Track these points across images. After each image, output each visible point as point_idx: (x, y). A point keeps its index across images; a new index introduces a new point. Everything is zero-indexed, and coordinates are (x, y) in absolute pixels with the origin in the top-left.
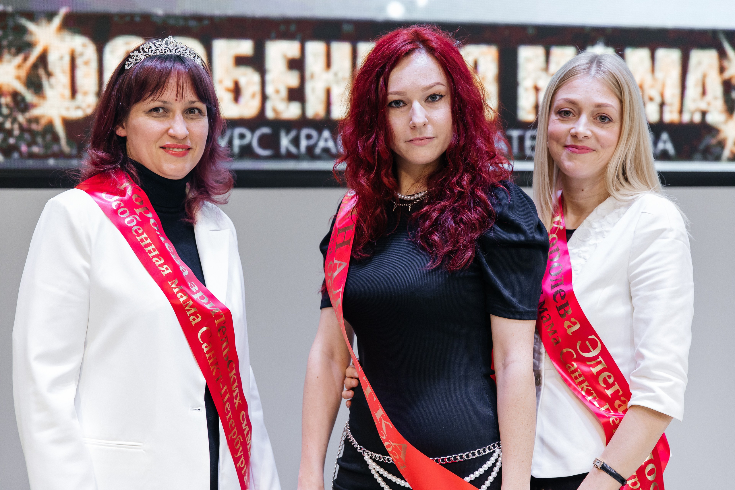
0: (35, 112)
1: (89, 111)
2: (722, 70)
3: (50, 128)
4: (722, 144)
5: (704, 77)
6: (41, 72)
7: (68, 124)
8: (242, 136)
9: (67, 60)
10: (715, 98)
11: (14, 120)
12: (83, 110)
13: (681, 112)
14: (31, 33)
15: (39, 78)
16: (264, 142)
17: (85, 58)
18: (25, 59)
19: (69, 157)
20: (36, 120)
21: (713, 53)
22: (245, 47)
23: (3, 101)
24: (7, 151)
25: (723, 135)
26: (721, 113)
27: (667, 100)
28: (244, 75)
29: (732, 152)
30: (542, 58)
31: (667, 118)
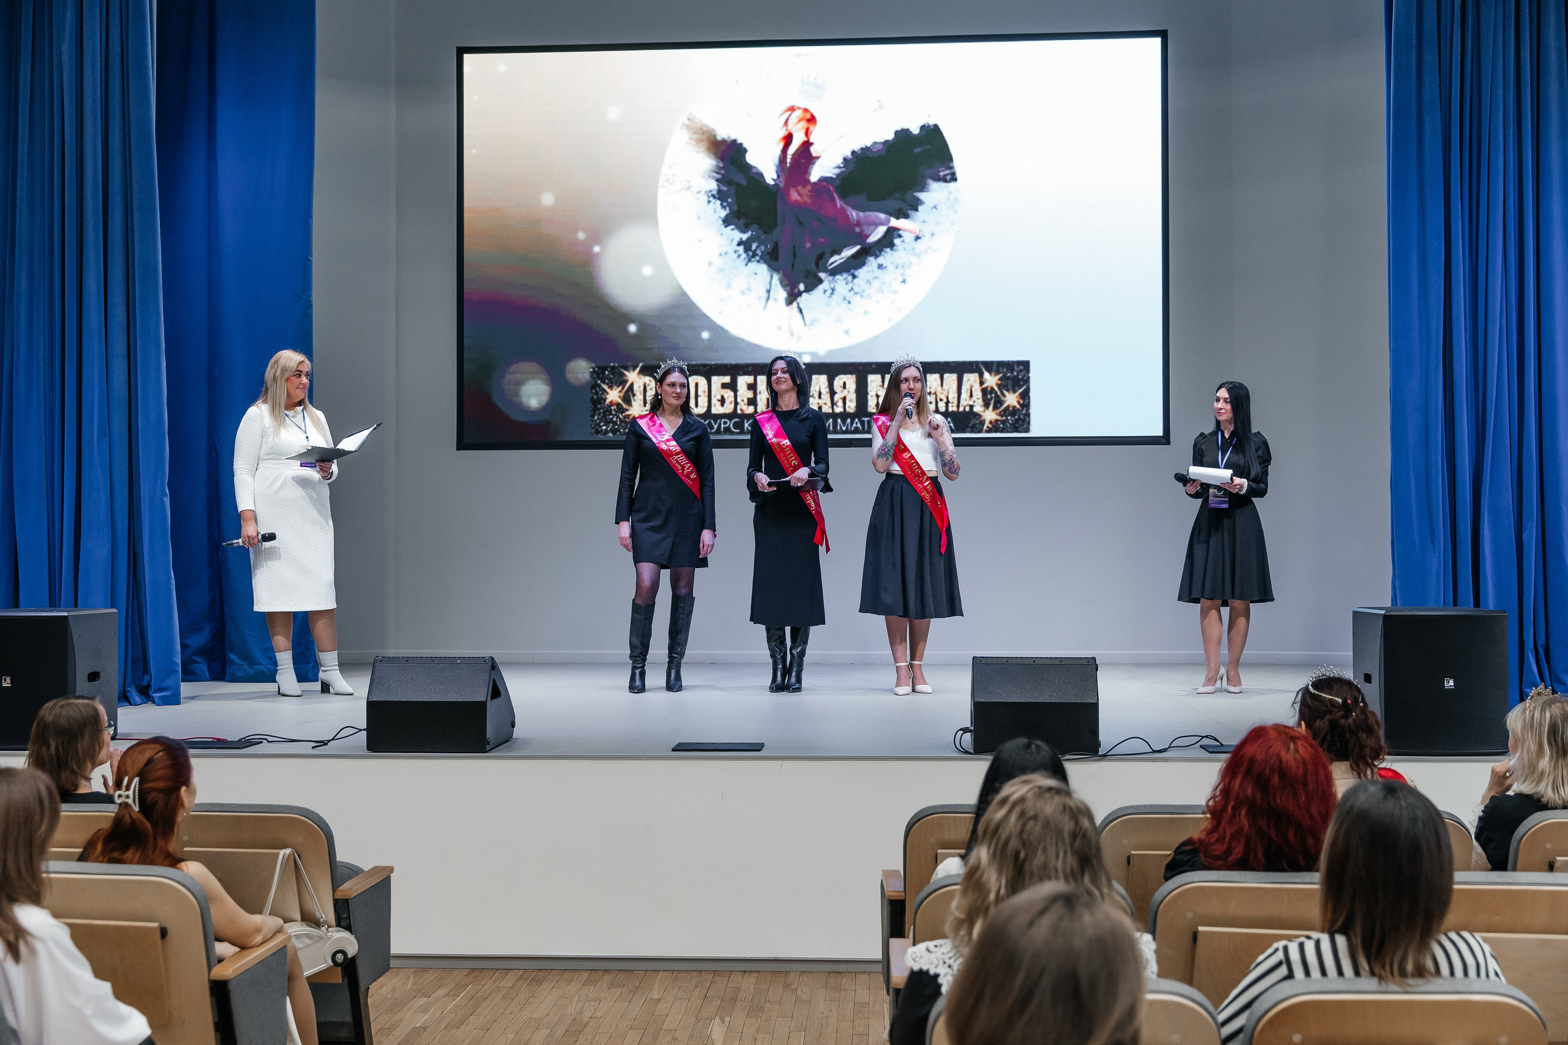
0: (627, 413)
2: (982, 383)
4: (983, 423)
5: (971, 387)
6: (630, 394)
8: (725, 423)
9: (642, 387)
10: (978, 399)
11: (618, 417)
13: (958, 406)
14: (626, 376)
15: (630, 396)
16: (736, 425)
18: (623, 388)
20: (628, 416)
21: (977, 375)
22: (727, 379)
23: (613, 408)
24: (614, 432)
25: (983, 418)
26: (981, 406)
27: (950, 400)
28: (727, 393)
29: (988, 427)
30: (880, 380)
31: (950, 409)
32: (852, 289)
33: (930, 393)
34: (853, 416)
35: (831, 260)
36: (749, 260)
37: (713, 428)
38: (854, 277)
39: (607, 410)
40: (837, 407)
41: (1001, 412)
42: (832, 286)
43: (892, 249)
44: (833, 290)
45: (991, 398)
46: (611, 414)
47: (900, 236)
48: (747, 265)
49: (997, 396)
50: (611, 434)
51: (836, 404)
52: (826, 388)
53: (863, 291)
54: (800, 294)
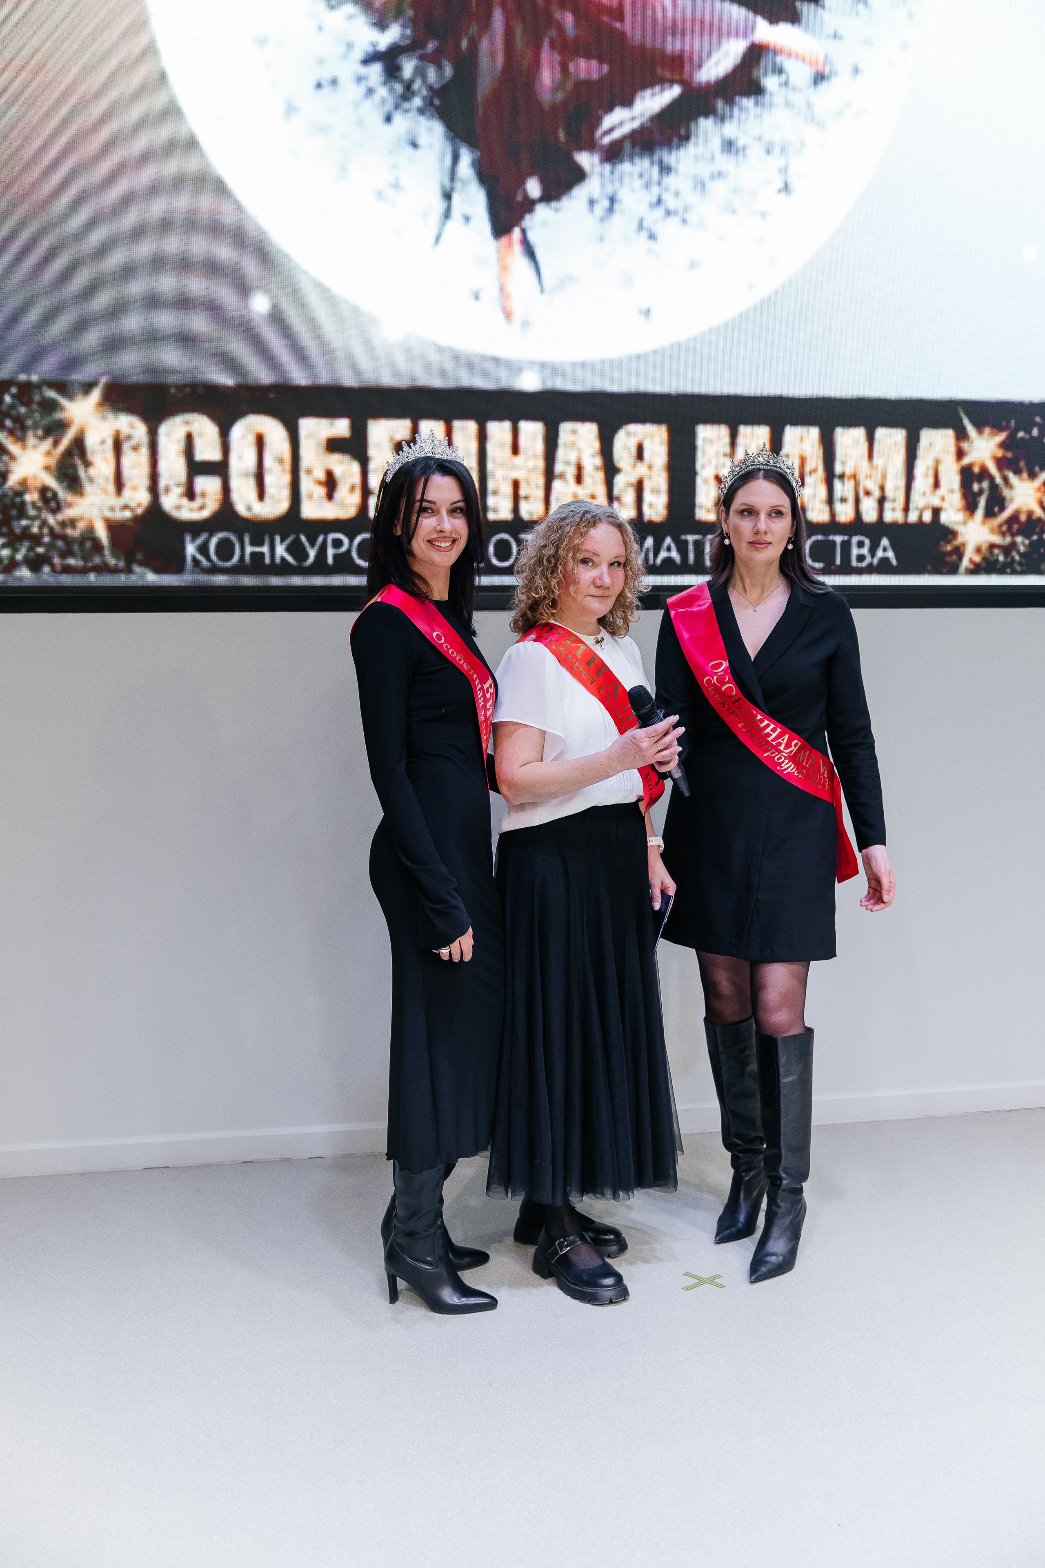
0: (71, 513)
1: (140, 511)
2: (960, 454)
3: (89, 533)
4: (959, 552)
5: (937, 463)
6: (77, 460)
7: (113, 527)
8: (337, 543)
9: (110, 443)
10: (952, 491)
11: (44, 523)
12: (132, 510)
13: (906, 509)
14: (63, 410)
15: (74, 467)
17: (133, 442)
18: (56, 444)
19: (116, 571)
20: (72, 523)
21: (949, 434)
22: (341, 427)
23: (28, 498)
24: (35, 563)
25: (960, 540)
26: (959, 510)
27: (889, 494)
28: (340, 463)
29: (971, 561)
30: (726, 440)
31: (889, 517)
32: (659, 202)
33: (842, 477)
34: (657, 531)
35: (608, 121)
36: (397, 107)
37: (306, 556)
38: (665, 169)
39: (13, 505)
40: (622, 505)
41: (1000, 526)
42: (611, 190)
43: (759, 104)
44: (613, 200)
45: (981, 492)
46: (22, 514)
47: (779, 71)
48: (388, 119)
49: (994, 487)
50: (24, 572)
51: (618, 499)
52: (593, 456)
53: (687, 208)
54: (528, 206)
